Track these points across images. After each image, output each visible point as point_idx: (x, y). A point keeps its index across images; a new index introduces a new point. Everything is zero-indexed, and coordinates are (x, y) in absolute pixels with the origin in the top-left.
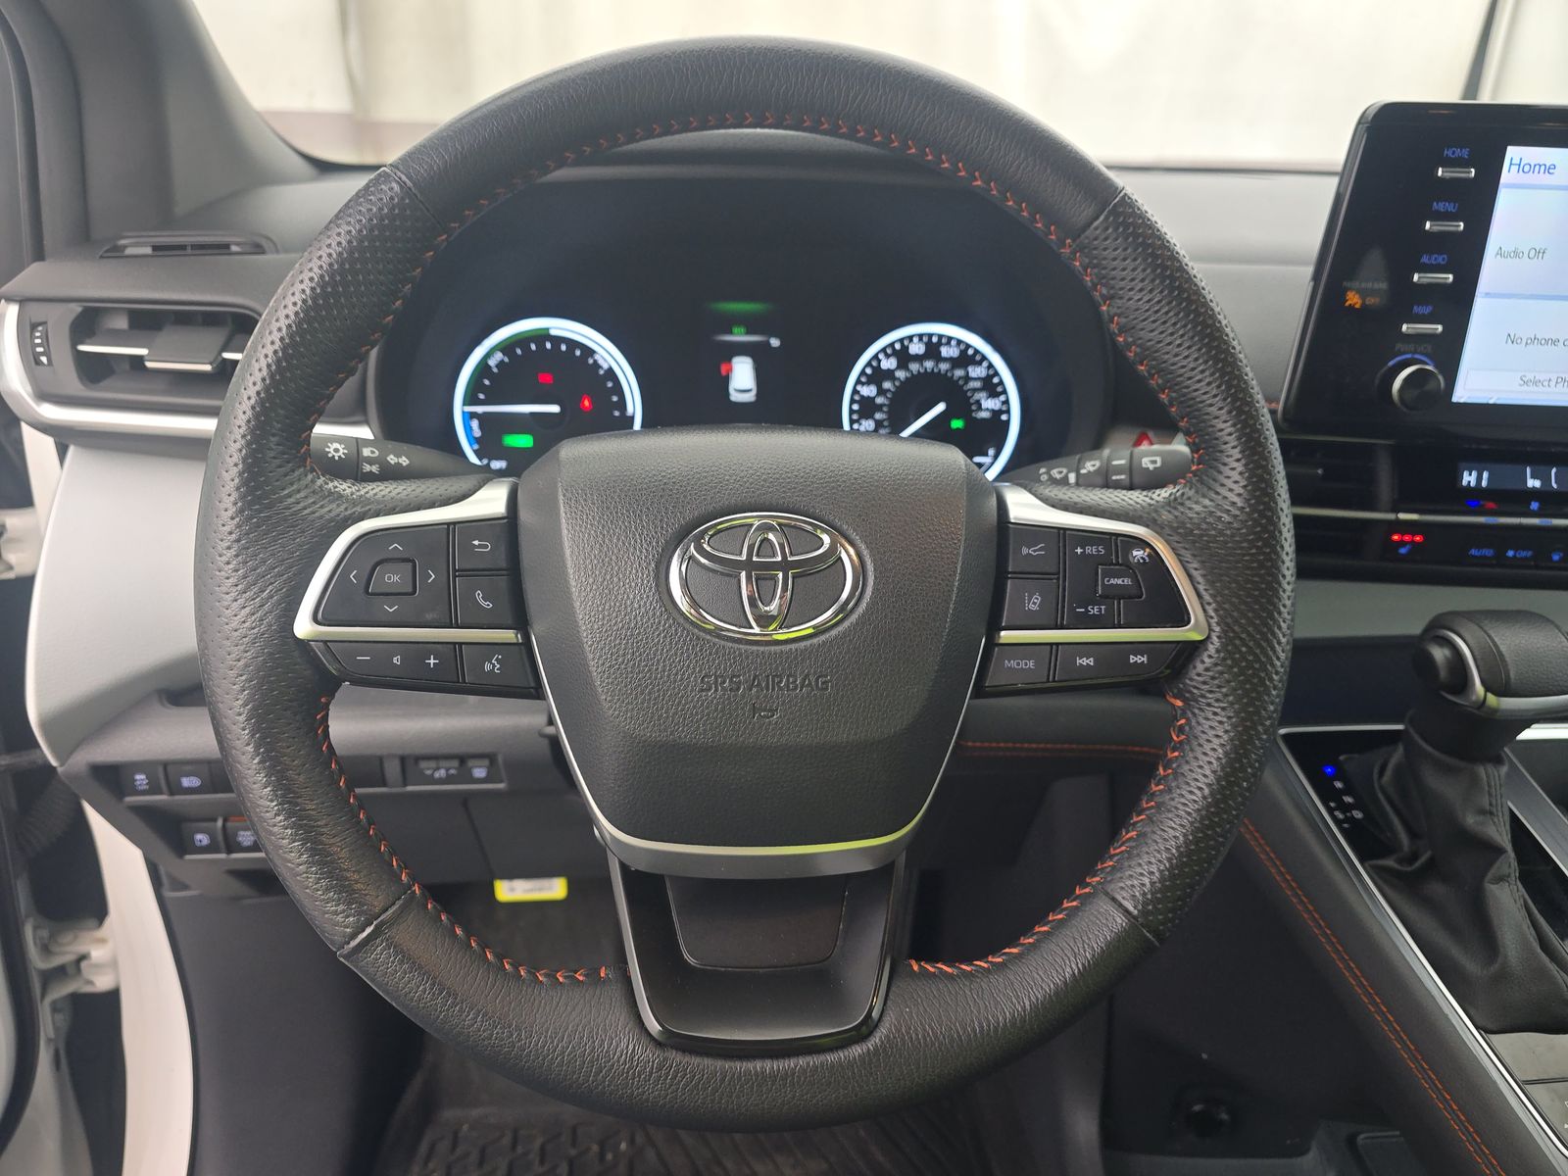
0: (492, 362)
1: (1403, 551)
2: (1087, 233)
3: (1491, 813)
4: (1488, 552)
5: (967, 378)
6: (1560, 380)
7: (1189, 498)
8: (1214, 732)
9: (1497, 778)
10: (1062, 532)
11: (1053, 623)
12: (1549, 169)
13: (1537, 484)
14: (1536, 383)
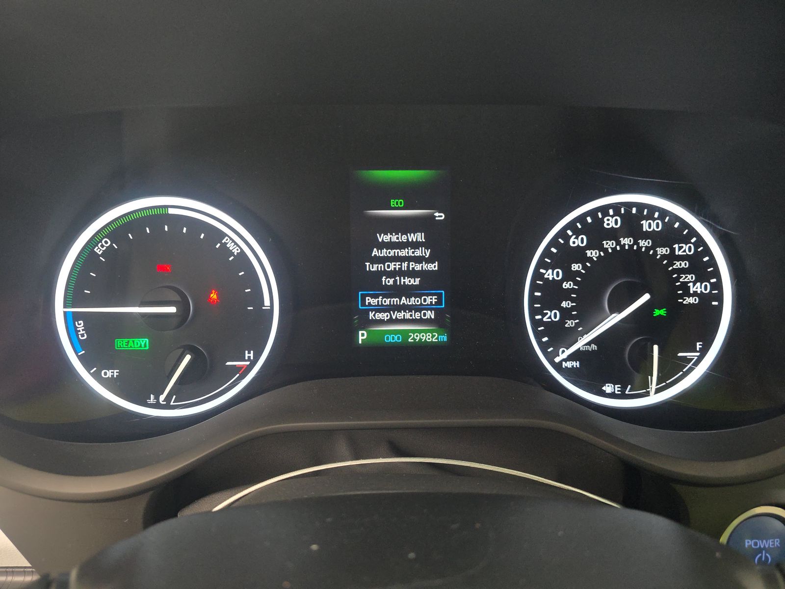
0: (99, 251)
5: (672, 257)
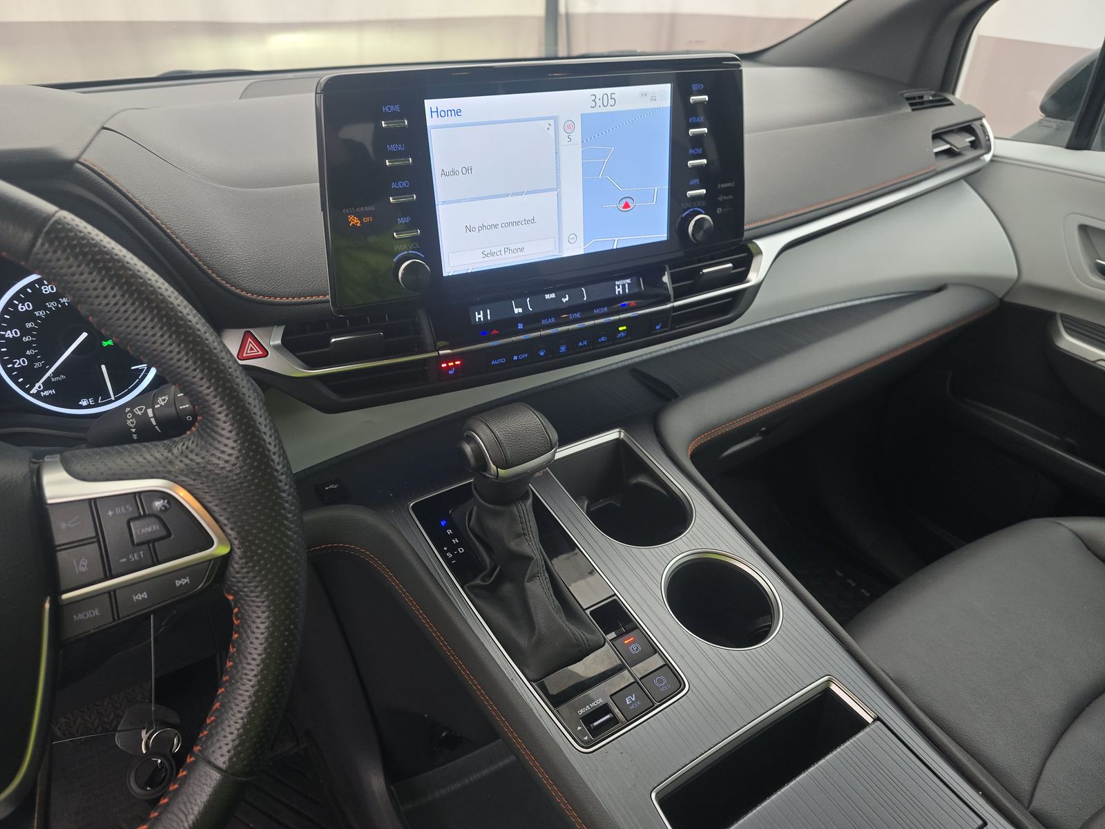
1: (451, 372)
2: (35, 250)
3: (524, 534)
4: (503, 361)
6: (506, 250)
7: (192, 452)
8: (256, 615)
9: (525, 511)
10: (93, 503)
11: (102, 576)
12: (458, 112)
13: (520, 310)
14: (492, 254)
